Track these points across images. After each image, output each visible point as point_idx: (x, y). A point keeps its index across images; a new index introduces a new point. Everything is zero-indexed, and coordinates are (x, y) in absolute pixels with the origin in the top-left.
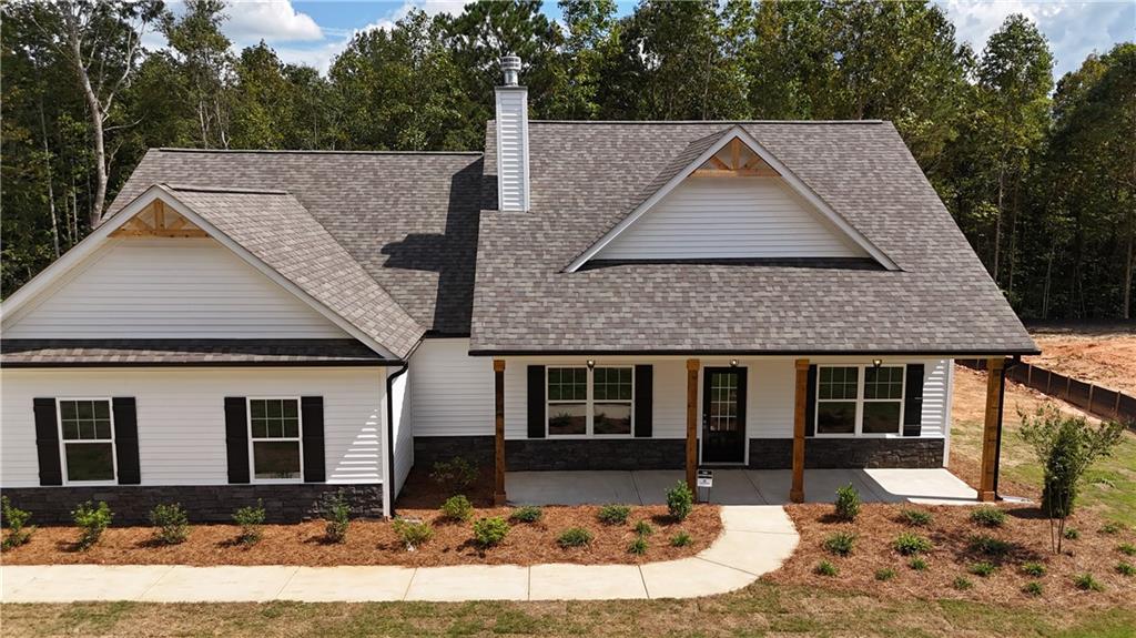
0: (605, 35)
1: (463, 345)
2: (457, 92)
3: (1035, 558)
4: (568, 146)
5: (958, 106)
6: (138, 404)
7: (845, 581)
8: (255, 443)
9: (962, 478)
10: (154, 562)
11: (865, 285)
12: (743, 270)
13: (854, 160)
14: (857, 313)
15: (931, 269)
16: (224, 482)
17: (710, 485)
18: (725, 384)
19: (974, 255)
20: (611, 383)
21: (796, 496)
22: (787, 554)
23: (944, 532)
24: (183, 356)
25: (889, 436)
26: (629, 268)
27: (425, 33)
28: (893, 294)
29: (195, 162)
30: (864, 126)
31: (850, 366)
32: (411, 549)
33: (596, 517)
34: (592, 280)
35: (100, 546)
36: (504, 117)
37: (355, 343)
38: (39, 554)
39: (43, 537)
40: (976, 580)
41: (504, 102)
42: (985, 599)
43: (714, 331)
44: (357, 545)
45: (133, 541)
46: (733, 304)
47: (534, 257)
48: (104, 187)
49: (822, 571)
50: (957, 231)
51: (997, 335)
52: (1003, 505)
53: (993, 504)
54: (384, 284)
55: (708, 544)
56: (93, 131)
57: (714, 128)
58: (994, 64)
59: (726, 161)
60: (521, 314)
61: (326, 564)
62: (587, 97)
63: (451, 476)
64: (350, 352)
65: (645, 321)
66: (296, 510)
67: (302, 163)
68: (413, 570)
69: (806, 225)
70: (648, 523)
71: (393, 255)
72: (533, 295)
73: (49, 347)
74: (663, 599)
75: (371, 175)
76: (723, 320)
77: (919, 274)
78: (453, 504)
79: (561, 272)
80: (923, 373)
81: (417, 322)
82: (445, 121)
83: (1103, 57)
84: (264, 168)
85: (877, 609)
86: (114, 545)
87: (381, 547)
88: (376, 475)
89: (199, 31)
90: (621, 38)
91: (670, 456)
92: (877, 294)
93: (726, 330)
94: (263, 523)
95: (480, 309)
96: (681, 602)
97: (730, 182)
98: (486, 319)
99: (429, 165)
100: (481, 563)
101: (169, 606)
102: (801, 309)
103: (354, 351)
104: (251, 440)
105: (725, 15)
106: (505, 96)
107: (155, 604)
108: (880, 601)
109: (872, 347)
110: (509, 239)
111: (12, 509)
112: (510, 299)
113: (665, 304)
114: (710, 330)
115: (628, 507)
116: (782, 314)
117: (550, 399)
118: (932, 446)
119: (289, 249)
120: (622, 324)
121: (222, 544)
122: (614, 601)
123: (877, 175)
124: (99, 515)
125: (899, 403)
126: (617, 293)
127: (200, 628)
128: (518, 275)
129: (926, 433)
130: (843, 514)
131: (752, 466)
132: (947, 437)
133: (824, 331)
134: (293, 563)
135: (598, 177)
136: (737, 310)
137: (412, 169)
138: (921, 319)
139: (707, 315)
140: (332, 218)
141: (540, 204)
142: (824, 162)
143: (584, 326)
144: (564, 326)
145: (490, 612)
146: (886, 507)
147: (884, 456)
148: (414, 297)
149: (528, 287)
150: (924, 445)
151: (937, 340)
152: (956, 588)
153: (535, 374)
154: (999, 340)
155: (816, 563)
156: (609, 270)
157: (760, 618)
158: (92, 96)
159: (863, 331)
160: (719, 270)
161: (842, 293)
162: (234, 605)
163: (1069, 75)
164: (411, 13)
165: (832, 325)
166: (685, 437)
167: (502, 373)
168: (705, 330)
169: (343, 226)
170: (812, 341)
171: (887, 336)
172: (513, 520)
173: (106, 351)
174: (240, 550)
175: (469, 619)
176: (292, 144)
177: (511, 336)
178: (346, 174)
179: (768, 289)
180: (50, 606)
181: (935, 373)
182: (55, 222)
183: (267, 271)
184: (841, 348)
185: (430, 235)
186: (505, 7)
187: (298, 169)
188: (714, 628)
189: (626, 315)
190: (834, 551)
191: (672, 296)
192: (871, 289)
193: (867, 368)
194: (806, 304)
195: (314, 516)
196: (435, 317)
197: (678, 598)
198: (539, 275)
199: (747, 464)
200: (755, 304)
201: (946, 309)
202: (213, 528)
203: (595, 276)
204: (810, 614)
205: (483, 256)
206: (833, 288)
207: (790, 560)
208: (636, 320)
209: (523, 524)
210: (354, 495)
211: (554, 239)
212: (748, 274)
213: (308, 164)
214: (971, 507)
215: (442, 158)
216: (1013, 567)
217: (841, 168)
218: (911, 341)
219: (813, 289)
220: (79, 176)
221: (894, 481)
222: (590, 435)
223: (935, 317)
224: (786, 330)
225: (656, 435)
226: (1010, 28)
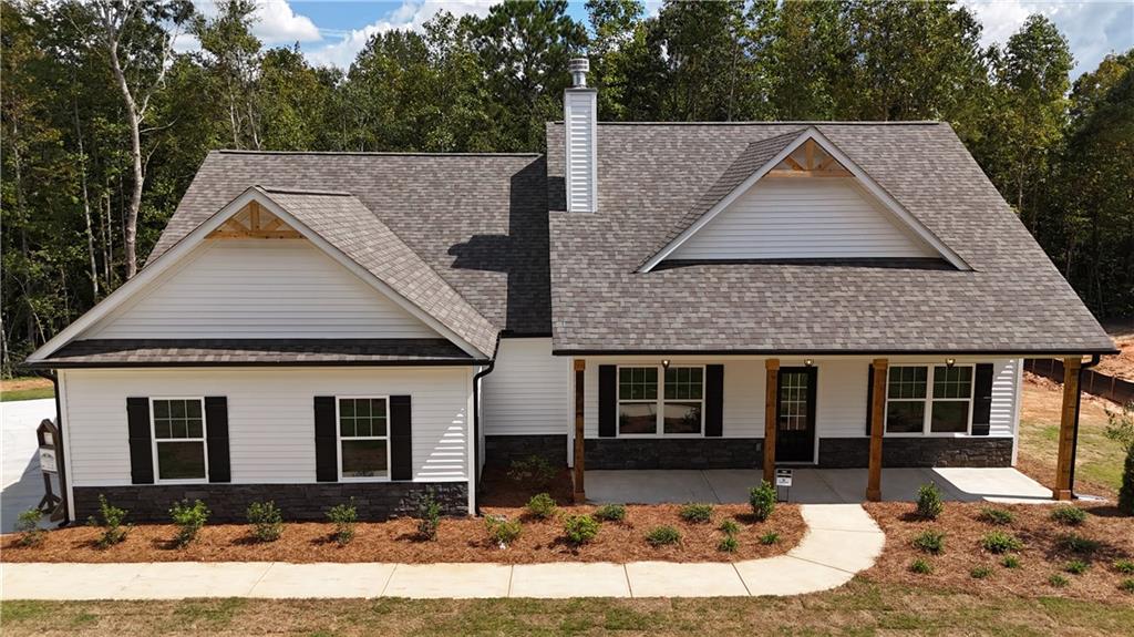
0: (628, 35)
1: (545, 344)
2: (483, 94)
3: (1123, 555)
4: (629, 146)
5: (986, 107)
6: (229, 403)
7: (943, 579)
8: (343, 441)
9: (1032, 476)
10: (253, 559)
11: (939, 285)
12: (816, 270)
13: (914, 161)
14: (933, 313)
15: (1004, 270)
16: (313, 480)
17: (789, 484)
18: (795, 383)
19: (1044, 255)
20: (680, 382)
21: (871, 496)
22: (877, 553)
23: (1028, 531)
24: (276, 356)
25: (958, 435)
26: (702, 268)
27: (451, 35)
28: (967, 294)
29: (256, 164)
30: (921, 127)
31: (919, 365)
32: (503, 546)
33: (680, 516)
34: (666, 280)
35: (197, 543)
36: (574, 119)
37: (446, 342)
38: (137, 552)
39: (138, 535)
40: (1069, 577)
41: (574, 104)
42: (1083, 595)
43: (794, 330)
44: (447, 543)
45: (229, 538)
46: (810, 304)
47: (606, 257)
48: (140, 188)
49: (916, 569)
50: (1024, 231)
51: (1075, 335)
52: (1080, 504)
53: (1070, 503)
54: (454, 284)
55: (796, 543)
56: (129, 133)
57: (785, 130)
58: (1014, 65)
59: (800, 161)
60: (599, 314)
61: (422, 562)
62: (614, 97)
63: (529, 474)
64: (440, 351)
65: (724, 320)
66: (383, 508)
67: (362, 164)
68: (509, 567)
69: (877, 226)
70: (732, 521)
71: (460, 255)
72: (610, 295)
73: (143, 347)
74: (766, 597)
75: (431, 178)
76: (803, 320)
77: (990, 274)
78: (538, 501)
79: (635, 272)
80: (992, 373)
81: (490, 322)
82: (473, 123)
83: (1119, 58)
84: (324, 170)
85: (980, 607)
86: (210, 542)
87: (473, 545)
88: (461, 473)
89: (230, 34)
90: (647, 39)
91: (743, 455)
92: (952, 293)
93: (806, 330)
94: (356, 521)
95: (558, 309)
96: (784, 599)
97: (803, 183)
98: (566, 319)
99: (487, 166)
100: (575, 560)
101: (280, 602)
102: (877, 308)
103: (443, 351)
104: (340, 439)
105: (750, 16)
106: (574, 98)
107: (265, 600)
108: (981, 599)
109: (952, 346)
110: (579, 240)
111: (110, 507)
112: (587, 299)
113: (742, 304)
114: (790, 330)
115: (711, 505)
116: (860, 314)
117: (621, 398)
118: (1001, 445)
119: (371, 250)
120: (701, 323)
121: (316, 542)
122: (717, 598)
123: (939, 176)
124: (196, 512)
125: (968, 402)
126: (693, 293)
127: (315, 624)
128: (593, 275)
129: (995, 432)
130: (925, 512)
131: (822, 465)
132: (1015, 436)
133: (902, 330)
134: (390, 561)
135: (662, 178)
136: (815, 310)
137: (470, 170)
138: (998, 319)
139: (785, 315)
140: (396, 220)
141: (607, 205)
142: (885, 163)
143: (663, 325)
144: (644, 326)
145: (597, 608)
146: (964, 505)
147: (953, 456)
148: (485, 297)
149: (604, 287)
150: (992, 444)
151: (1017, 340)
152: (1053, 585)
153: (606, 373)
154: (1078, 340)
155: (908, 562)
156: (682, 270)
157: (866, 615)
158: (129, 98)
159: (941, 330)
160: (792, 270)
161: (917, 293)
162: (343, 601)
163: (1085, 75)
164: (438, 15)
165: (910, 324)
166: (763, 436)
167: (583, 372)
168: (784, 330)
169: (408, 227)
170: (893, 341)
171: (966, 335)
172: (599, 518)
173: (201, 351)
174: (334, 547)
175: (578, 615)
176: (321, 145)
177: (592, 336)
178: (406, 177)
179: (843, 289)
180: (161, 603)
181: (1004, 372)
182: (89, 224)
183: (360, 272)
184: (922, 347)
185: (493, 236)
186: (530, 8)
187: (358, 171)
188: (823, 625)
189: (706, 315)
190: (924, 549)
191: (748, 296)
192: (945, 289)
193: (936, 368)
194: (882, 304)
195: (401, 514)
196: (508, 317)
197: (780, 595)
198: (613, 276)
199: (817, 463)
200: (832, 304)
201: (1022, 308)
202: (303, 526)
203: (669, 276)
204: (916, 612)
205: (556, 257)
206: (907, 288)
207: (882, 558)
208: (714, 320)
209: (608, 523)
210: (440, 493)
211: (624, 240)
212: (822, 275)
213: (367, 166)
214: (1049, 507)
215: (499, 159)
216: (1104, 564)
217: (902, 168)
218: (991, 340)
219: (888, 289)
220: (112, 177)
221: (966, 479)
222: (660, 434)
223: (1012, 316)
224: (866, 330)
225: (726, 434)
226: (1030, 29)
